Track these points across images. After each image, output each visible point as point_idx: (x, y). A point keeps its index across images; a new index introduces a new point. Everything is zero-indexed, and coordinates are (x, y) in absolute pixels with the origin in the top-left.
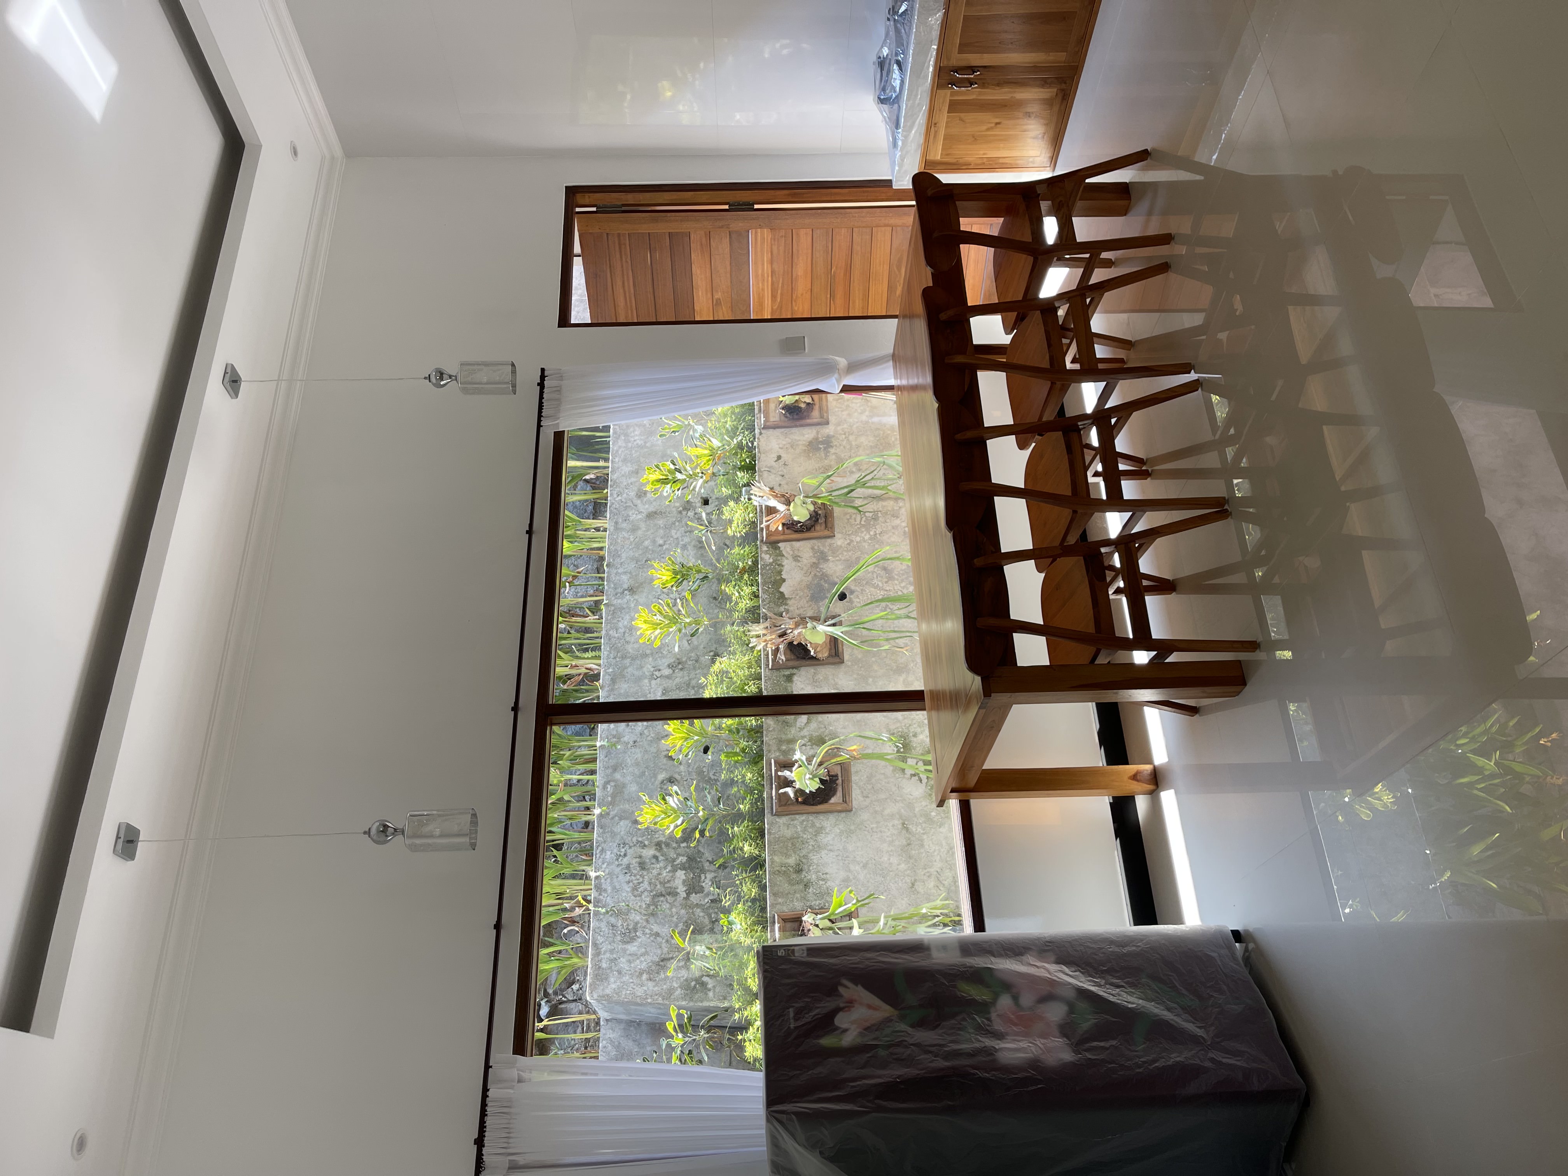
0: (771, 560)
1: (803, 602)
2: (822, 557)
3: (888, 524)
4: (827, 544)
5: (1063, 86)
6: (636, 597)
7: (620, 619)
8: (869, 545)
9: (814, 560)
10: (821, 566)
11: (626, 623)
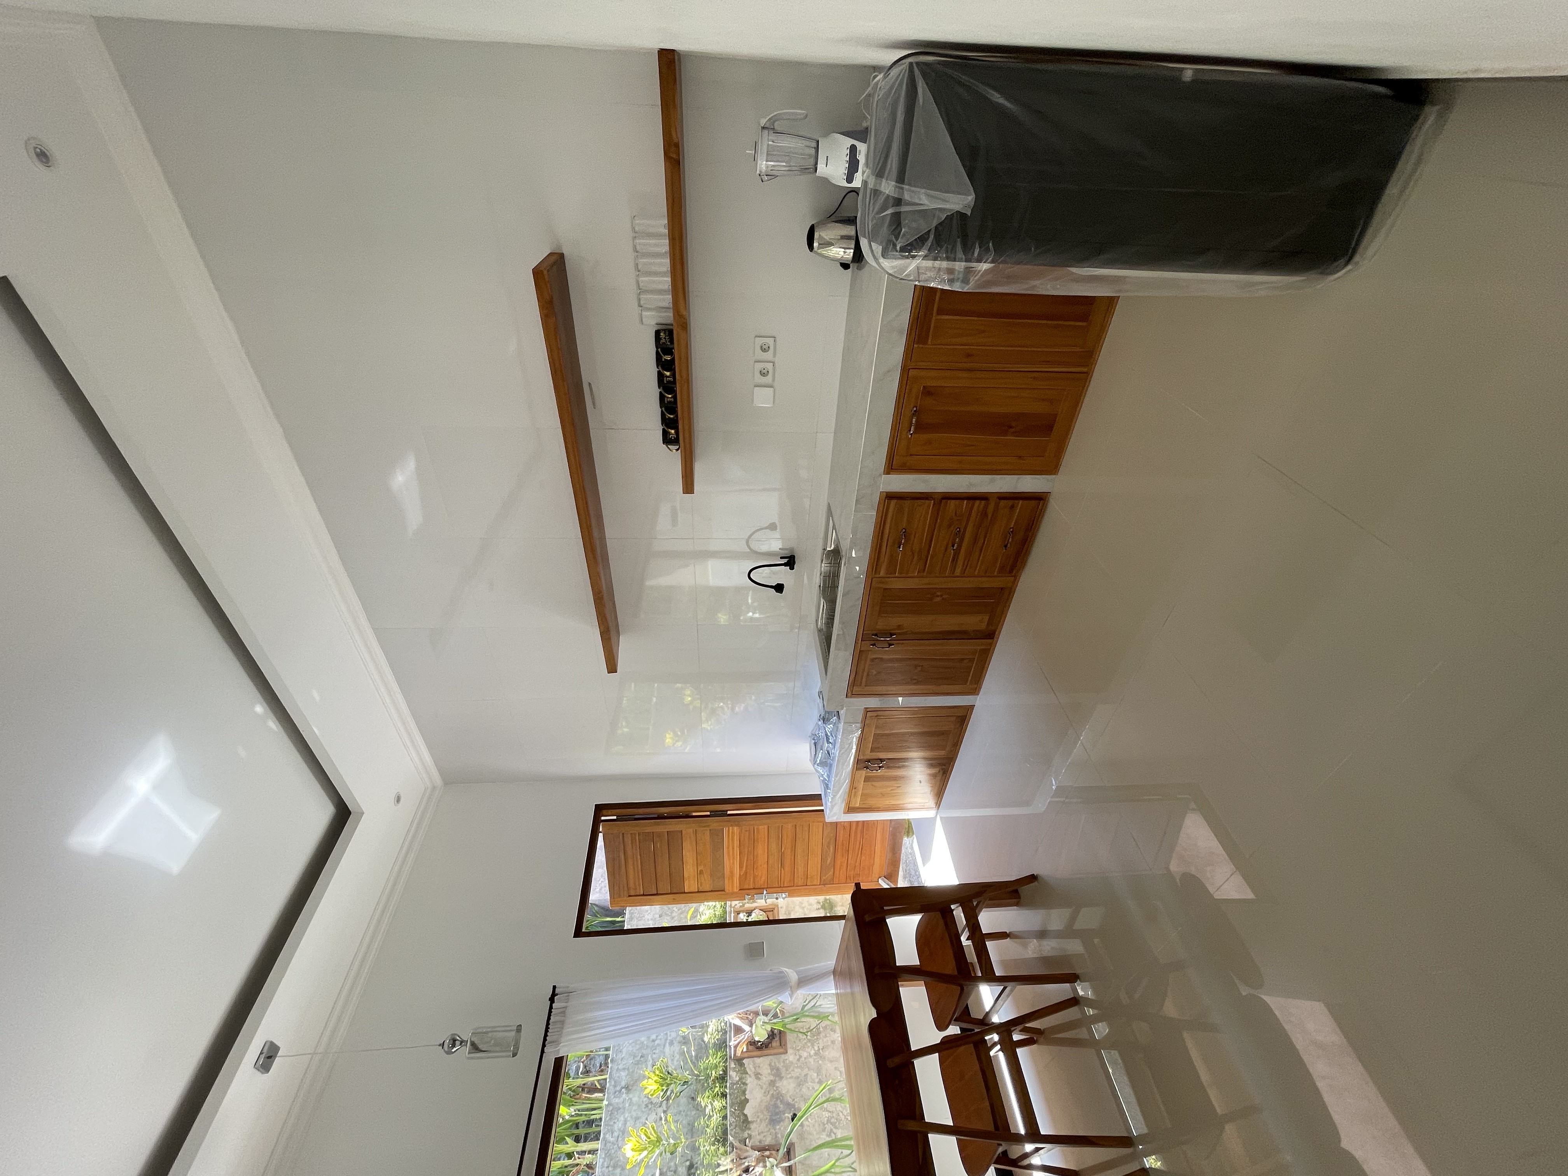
0: (738, 1078)
1: (763, 1127)
2: (777, 1074)
3: (828, 1039)
4: (781, 1060)
6: (631, 1096)
7: (616, 1121)
8: (814, 1061)
9: (772, 1078)
10: (777, 1085)
11: (620, 1125)
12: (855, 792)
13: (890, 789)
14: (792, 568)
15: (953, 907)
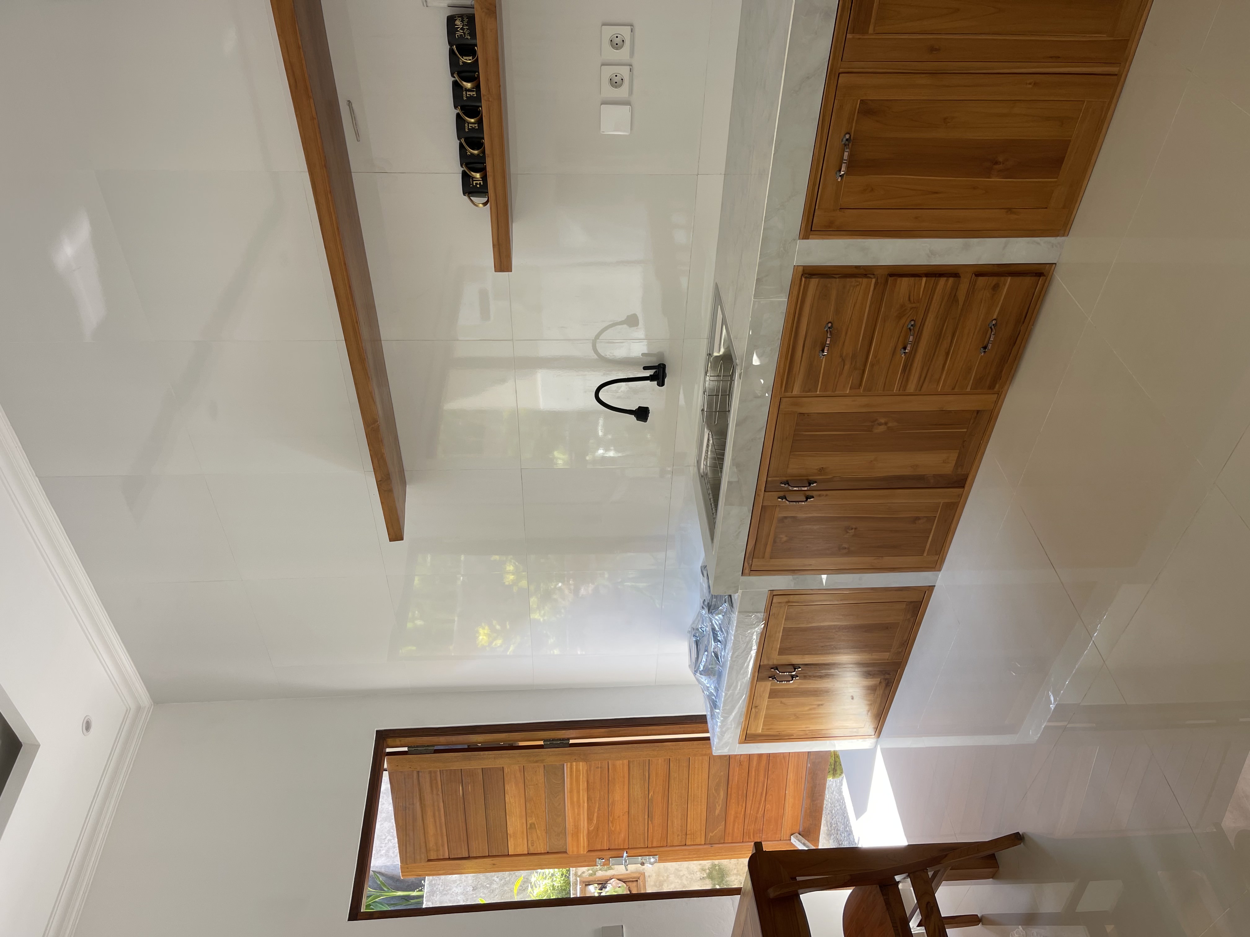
5: (887, 676)
12: (756, 713)
13: (807, 708)
14: (661, 384)
15: (898, 878)
